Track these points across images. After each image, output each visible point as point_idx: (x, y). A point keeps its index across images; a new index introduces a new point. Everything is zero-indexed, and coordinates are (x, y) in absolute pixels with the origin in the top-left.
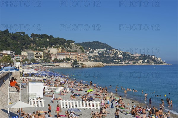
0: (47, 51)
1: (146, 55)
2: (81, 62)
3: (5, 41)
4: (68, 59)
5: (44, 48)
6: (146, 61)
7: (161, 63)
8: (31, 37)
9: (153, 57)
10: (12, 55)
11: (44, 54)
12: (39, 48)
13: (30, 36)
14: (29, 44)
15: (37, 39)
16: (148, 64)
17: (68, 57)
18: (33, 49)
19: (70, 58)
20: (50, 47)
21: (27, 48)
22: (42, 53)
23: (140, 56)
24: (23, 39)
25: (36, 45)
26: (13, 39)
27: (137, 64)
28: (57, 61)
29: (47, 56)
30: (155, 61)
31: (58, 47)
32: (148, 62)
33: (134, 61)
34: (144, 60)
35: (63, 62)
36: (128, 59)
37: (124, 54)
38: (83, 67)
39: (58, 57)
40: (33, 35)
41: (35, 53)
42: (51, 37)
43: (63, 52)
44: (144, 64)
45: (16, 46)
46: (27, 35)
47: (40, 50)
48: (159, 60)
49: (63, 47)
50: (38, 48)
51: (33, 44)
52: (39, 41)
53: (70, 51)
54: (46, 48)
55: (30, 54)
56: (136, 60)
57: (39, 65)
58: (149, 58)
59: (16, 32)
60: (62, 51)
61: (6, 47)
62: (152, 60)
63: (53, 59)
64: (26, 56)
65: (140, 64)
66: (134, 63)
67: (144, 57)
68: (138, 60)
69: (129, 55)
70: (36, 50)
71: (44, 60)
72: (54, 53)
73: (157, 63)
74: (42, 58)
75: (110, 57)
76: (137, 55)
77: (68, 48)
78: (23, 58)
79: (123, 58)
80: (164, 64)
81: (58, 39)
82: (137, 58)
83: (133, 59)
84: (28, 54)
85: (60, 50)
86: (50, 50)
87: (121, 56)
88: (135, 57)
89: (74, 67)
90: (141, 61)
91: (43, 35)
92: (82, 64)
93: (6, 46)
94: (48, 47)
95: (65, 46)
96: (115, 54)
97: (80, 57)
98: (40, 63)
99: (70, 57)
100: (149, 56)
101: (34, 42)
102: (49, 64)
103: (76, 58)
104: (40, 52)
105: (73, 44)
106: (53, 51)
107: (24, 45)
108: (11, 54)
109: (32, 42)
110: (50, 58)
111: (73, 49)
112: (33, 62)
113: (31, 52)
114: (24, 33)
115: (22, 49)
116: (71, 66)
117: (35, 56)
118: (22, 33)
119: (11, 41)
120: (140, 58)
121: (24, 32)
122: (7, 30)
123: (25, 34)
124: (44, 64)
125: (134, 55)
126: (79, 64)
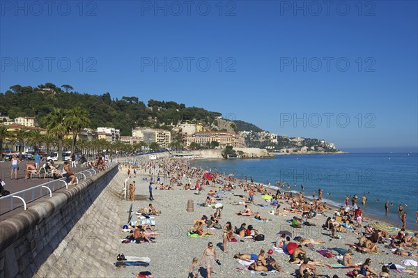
0: (177, 130)
1: (313, 140)
2: (240, 149)
3: (104, 111)
4: (215, 144)
5: (172, 124)
6: (313, 148)
7: (335, 151)
8: (149, 106)
9: (323, 142)
10: (115, 136)
11: (172, 135)
12: (164, 124)
13: (146, 104)
14: (145, 118)
15: (159, 110)
16: (316, 153)
17: (215, 139)
18: (153, 126)
19: (219, 141)
20: (182, 123)
21: (142, 125)
22: (168, 134)
23: (304, 141)
24: (135, 109)
25: (158, 119)
26: (117, 110)
27: (299, 152)
28: (195, 146)
29: (177, 139)
30: (325, 147)
31: (195, 123)
32: (316, 149)
33: (295, 148)
34: (309, 146)
35: (207, 149)
36: (286, 145)
37: (280, 138)
38: (244, 157)
39: (198, 140)
40: (152, 103)
41: (156, 132)
42: (183, 106)
43: (205, 130)
44: (309, 152)
45: (122, 121)
46: (142, 103)
47: (165, 128)
48: (331, 146)
49: (205, 123)
50: (161, 125)
51: (153, 118)
52: (163, 113)
53: (215, 130)
54: (175, 124)
55: (148, 135)
56: (297, 146)
57: (166, 154)
58: (317, 143)
59: (123, 98)
60: (203, 129)
61: (104, 122)
62: (321, 146)
63: (188, 144)
64: (140, 138)
65: (304, 152)
66: (296, 151)
67: (309, 143)
68: (301, 147)
69: (286, 139)
70: (157, 127)
71: (172, 144)
72: (190, 133)
73: (328, 151)
74: (170, 142)
75: (259, 142)
76: (299, 140)
77: (212, 124)
78: (135, 142)
79: (279, 144)
80: (339, 152)
81: (195, 109)
82: (299, 144)
83: (293, 144)
84: (145, 134)
85: (199, 128)
86: (182, 127)
87: (275, 141)
88: (296, 142)
89: (226, 158)
90: (305, 148)
91: (168, 103)
92: (241, 153)
93: (105, 119)
94: (179, 123)
95: (206, 121)
96: (267, 137)
97: (235, 141)
98: (167, 150)
99: (219, 139)
100: (316, 140)
101: (153, 114)
102: (184, 152)
103: (228, 142)
104: (164, 132)
105: (220, 117)
106: (188, 129)
107: (137, 119)
108: (113, 134)
109: (150, 114)
110: (183, 142)
111: (221, 127)
112: (155, 148)
113: (149, 130)
114: (136, 99)
115: (134, 127)
116: (221, 157)
117: (157, 138)
118: (133, 98)
119: (115, 112)
120: (303, 144)
121: (136, 97)
122: (108, 94)
123: (139, 100)
124: (175, 153)
125: (294, 140)
126: (235, 151)
